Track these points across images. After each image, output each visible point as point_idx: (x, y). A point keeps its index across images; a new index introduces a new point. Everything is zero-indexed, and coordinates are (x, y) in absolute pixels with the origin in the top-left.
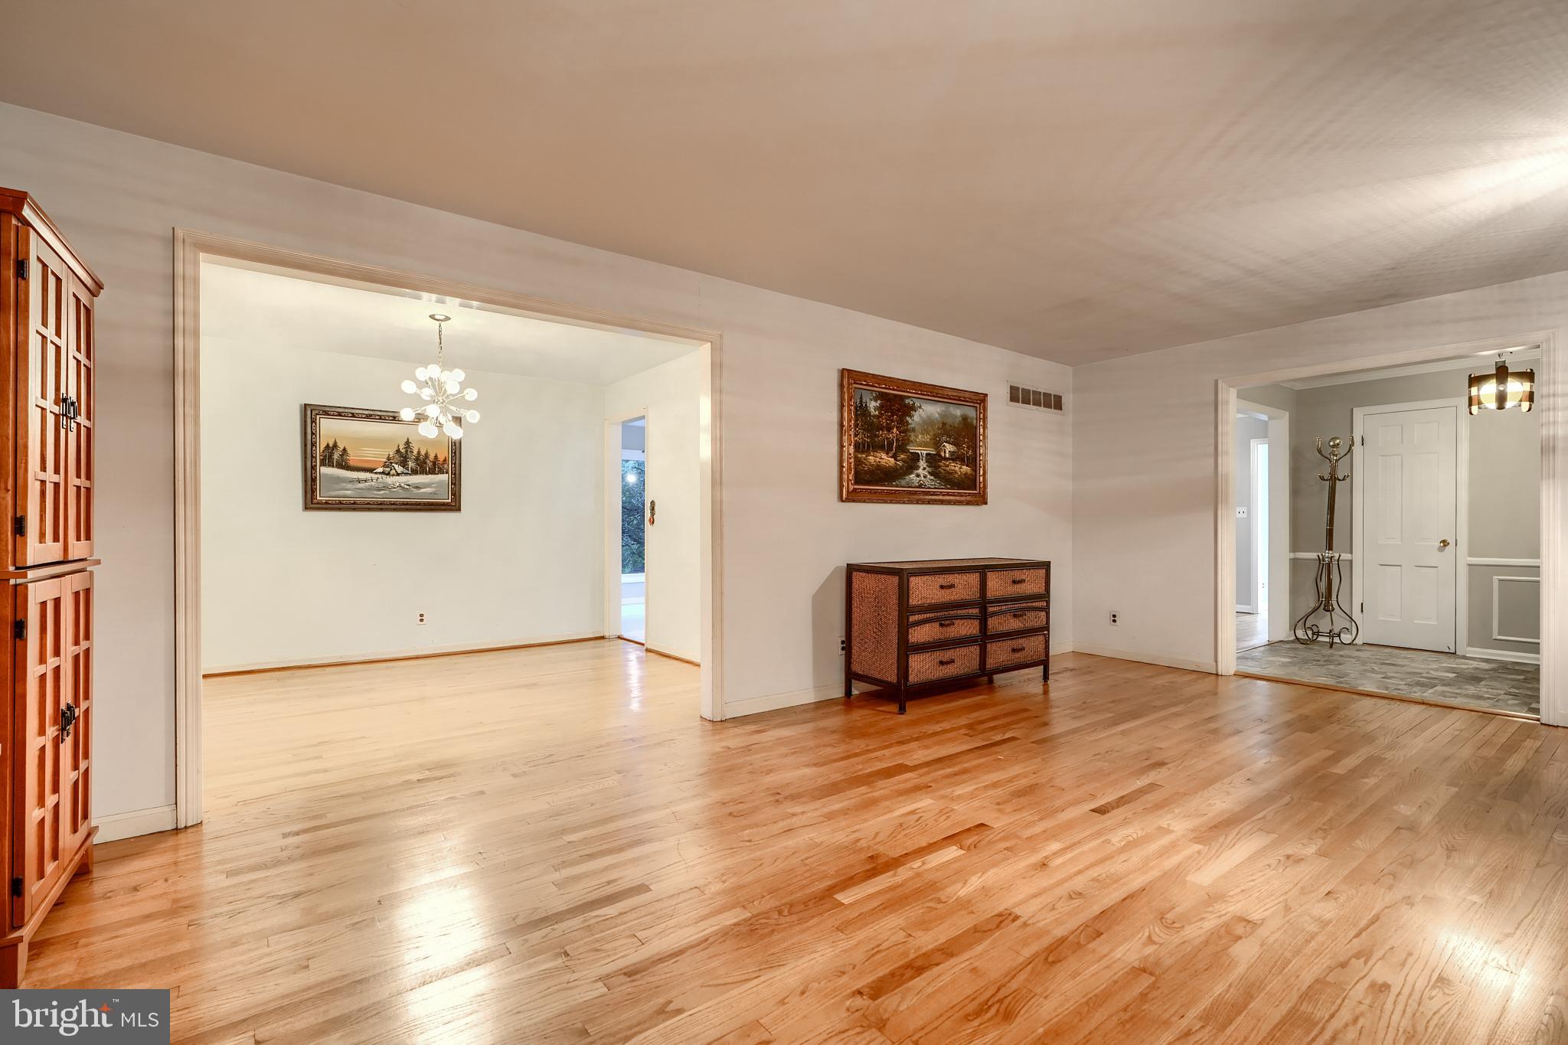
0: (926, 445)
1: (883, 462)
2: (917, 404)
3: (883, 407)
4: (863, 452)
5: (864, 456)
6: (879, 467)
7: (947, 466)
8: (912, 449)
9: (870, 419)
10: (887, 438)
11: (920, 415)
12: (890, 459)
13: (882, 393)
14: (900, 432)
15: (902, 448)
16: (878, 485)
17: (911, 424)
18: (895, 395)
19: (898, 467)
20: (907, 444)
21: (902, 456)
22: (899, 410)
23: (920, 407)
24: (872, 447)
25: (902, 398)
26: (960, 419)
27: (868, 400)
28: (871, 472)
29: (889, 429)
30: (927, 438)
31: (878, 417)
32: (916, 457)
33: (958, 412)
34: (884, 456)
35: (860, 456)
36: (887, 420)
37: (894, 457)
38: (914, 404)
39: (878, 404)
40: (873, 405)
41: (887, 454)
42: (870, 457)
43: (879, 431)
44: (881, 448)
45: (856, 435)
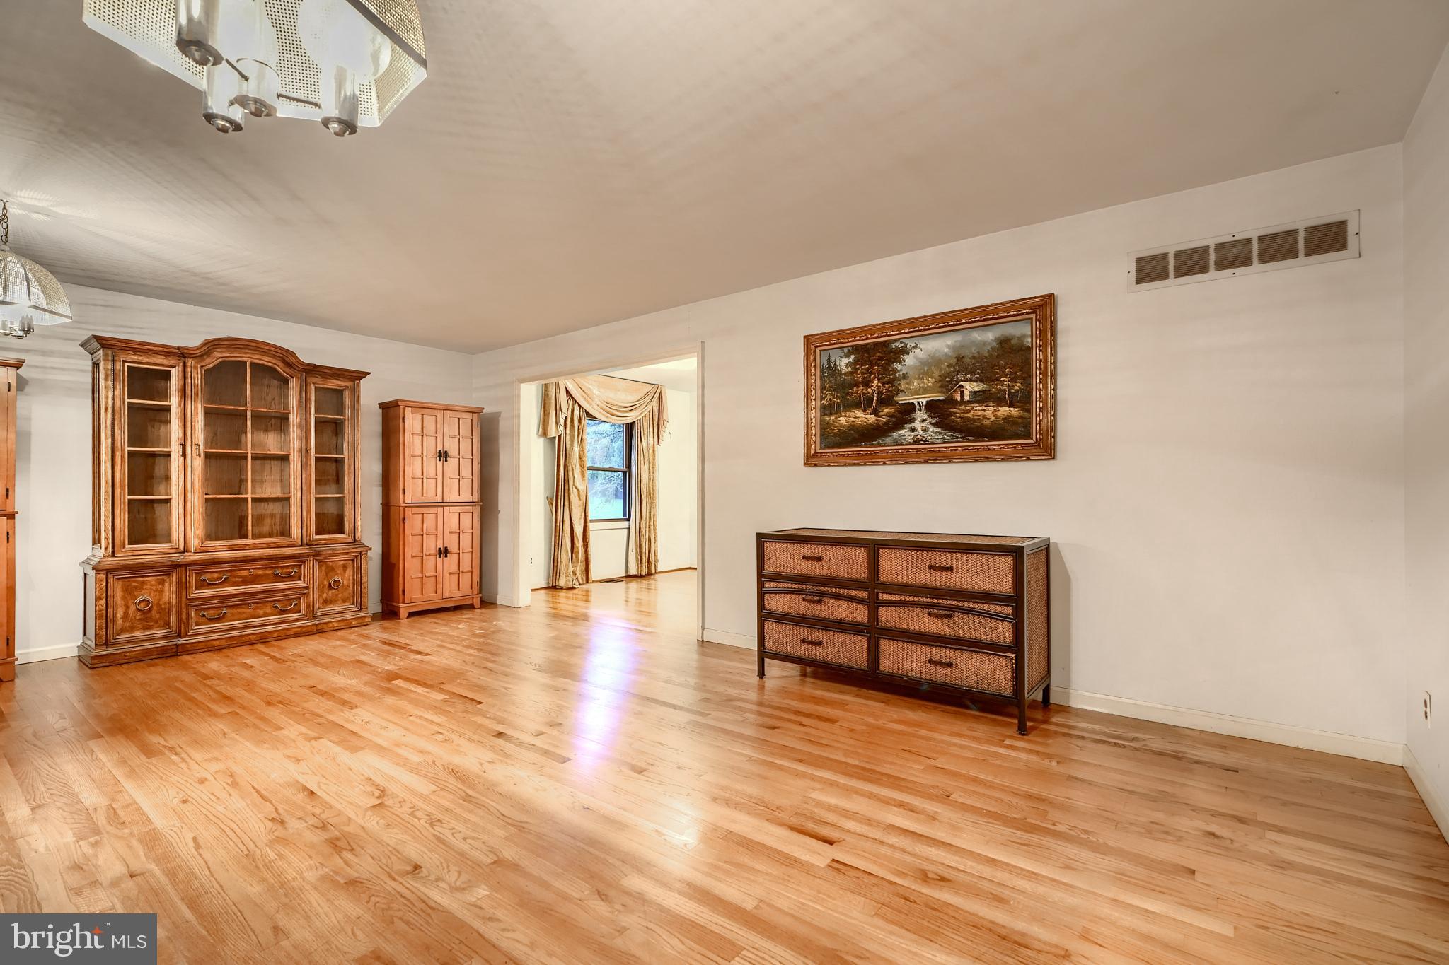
0: (926, 390)
1: (858, 421)
2: (911, 343)
3: (858, 360)
4: (831, 414)
5: (833, 418)
6: (853, 427)
7: (969, 411)
8: (902, 399)
9: (841, 377)
10: (864, 394)
11: (915, 357)
12: (869, 416)
13: (856, 345)
14: (883, 384)
15: (886, 401)
16: (852, 447)
17: (899, 371)
18: (875, 344)
19: (881, 423)
20: (893, 397)
21: (887, 410)
22: (881, 359)
23: (916, 347)
24: (844, 406)
25: (885, 344)
26: (995, 344)
27: (838, 359)
28: (840, 434)
29: (867, 383)
30: (929, 382)
31: (851, 373)
32: (910, 409)
33: (988, 336)
34: (860, 414)
35: (828, 418)
36: (863, 373)
37: (875, 413)
38: (906, 345)
39: (851, 360)
40: (844, 364)
41: (864, 411)
42: (841, 418)
43: (852, 389)
44: (857, 405)
45: (822, 399)
